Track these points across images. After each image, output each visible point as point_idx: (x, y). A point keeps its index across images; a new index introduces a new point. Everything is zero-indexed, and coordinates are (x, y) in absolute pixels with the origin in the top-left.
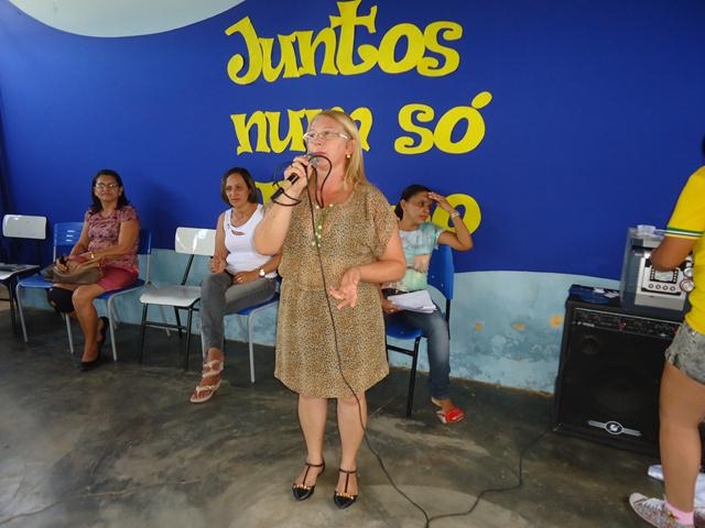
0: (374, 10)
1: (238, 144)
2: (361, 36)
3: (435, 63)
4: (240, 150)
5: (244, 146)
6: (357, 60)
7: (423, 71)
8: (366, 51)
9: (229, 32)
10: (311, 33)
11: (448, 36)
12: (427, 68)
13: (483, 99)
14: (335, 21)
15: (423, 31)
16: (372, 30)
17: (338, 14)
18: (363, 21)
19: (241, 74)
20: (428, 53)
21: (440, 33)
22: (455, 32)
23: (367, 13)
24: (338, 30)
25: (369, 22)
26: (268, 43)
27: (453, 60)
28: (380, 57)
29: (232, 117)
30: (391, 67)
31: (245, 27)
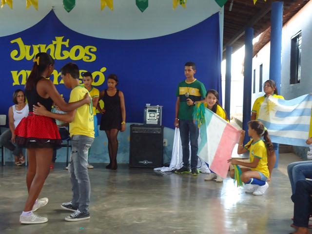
0: (68, 40)
1: (13, 82)
2: (64, 48)
3: (88, 58)
4: (14, 84)
5: (16, 82)
6: (62, 55)
7: (85, 60)
8: (65, 52)
9: (12, 42)
10: (45, 45)
11: (92, 50)
12: (86, 59)
13: (104, 69)
14: (54, 42)
15: (84, 48)
16: (67, 46)
17: (55, 40)
18: (64, 43)
19: (16, 57)
20: (86, 55)
21: (90, 49)
22: (94, 49)
23: (66, 41)
24: (55, 45)
25: (66, 44)
26: (28, 47)
27: (94, 58)
28: (70, 55)
29: (12, 72)
30: (74, 58)
31: (19, 41)
